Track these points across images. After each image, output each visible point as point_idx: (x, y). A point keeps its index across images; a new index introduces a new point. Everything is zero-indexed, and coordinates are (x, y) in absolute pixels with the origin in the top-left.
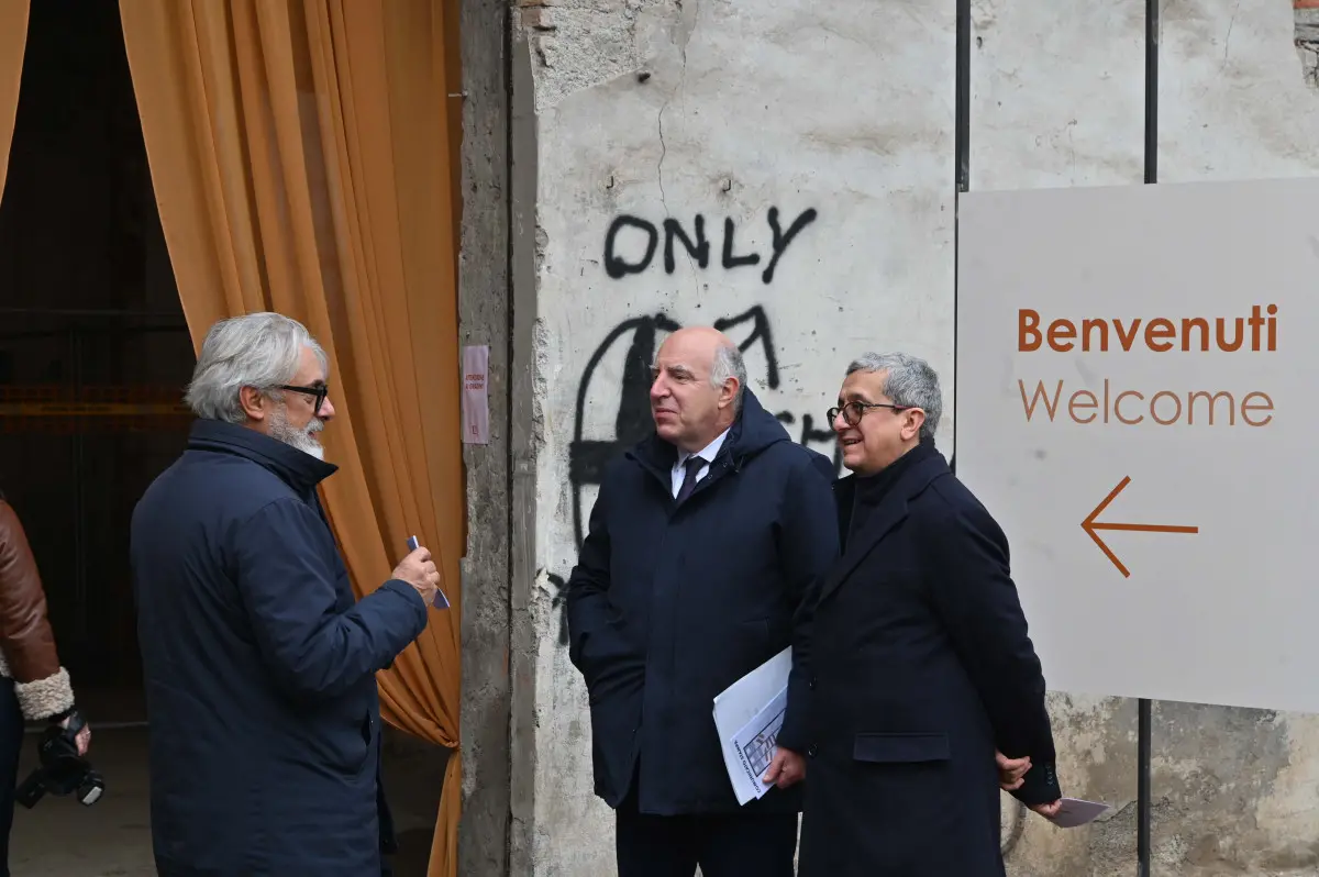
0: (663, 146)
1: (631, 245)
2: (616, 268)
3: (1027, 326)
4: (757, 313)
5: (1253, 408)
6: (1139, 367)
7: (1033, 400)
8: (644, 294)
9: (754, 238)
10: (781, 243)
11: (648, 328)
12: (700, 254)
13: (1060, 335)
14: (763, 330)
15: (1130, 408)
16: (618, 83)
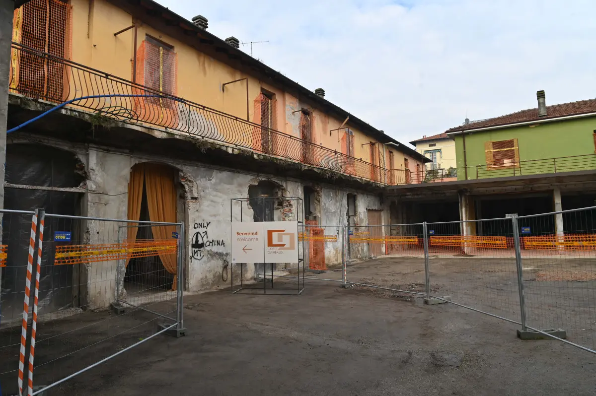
0: (199, 217)
1: (196, 226)
2: (195, 228)
3: (238, 234)
4: (206, 232)
5: (257, 239)
6: (247, 236)
7: (238, 239)
8: (197, 230)
9: (206, 225)
10: (208, 225)
11: (198, 233)
12: (201, 226)
13: (240, 234)
14: (206, 233)
15: (247, 240)
16: (194, 212)
